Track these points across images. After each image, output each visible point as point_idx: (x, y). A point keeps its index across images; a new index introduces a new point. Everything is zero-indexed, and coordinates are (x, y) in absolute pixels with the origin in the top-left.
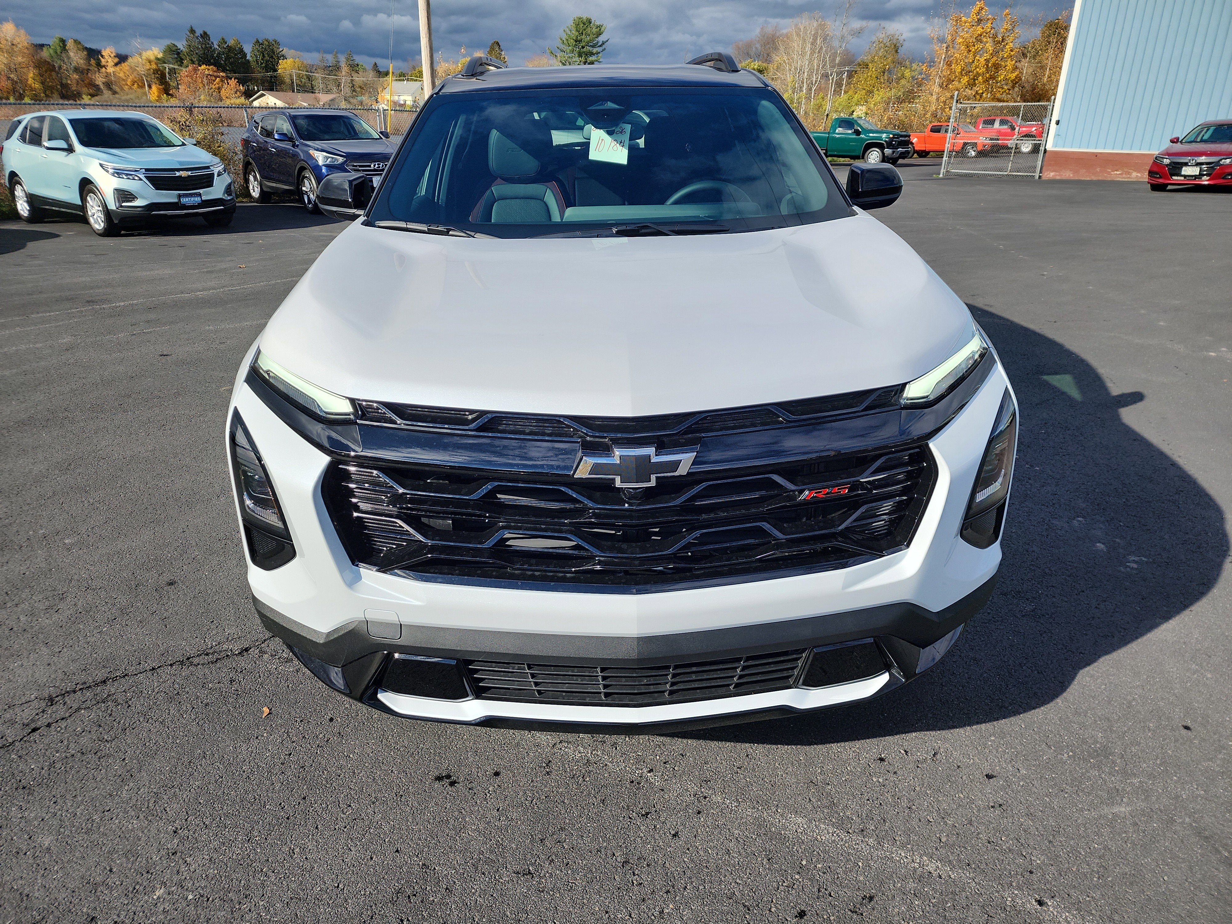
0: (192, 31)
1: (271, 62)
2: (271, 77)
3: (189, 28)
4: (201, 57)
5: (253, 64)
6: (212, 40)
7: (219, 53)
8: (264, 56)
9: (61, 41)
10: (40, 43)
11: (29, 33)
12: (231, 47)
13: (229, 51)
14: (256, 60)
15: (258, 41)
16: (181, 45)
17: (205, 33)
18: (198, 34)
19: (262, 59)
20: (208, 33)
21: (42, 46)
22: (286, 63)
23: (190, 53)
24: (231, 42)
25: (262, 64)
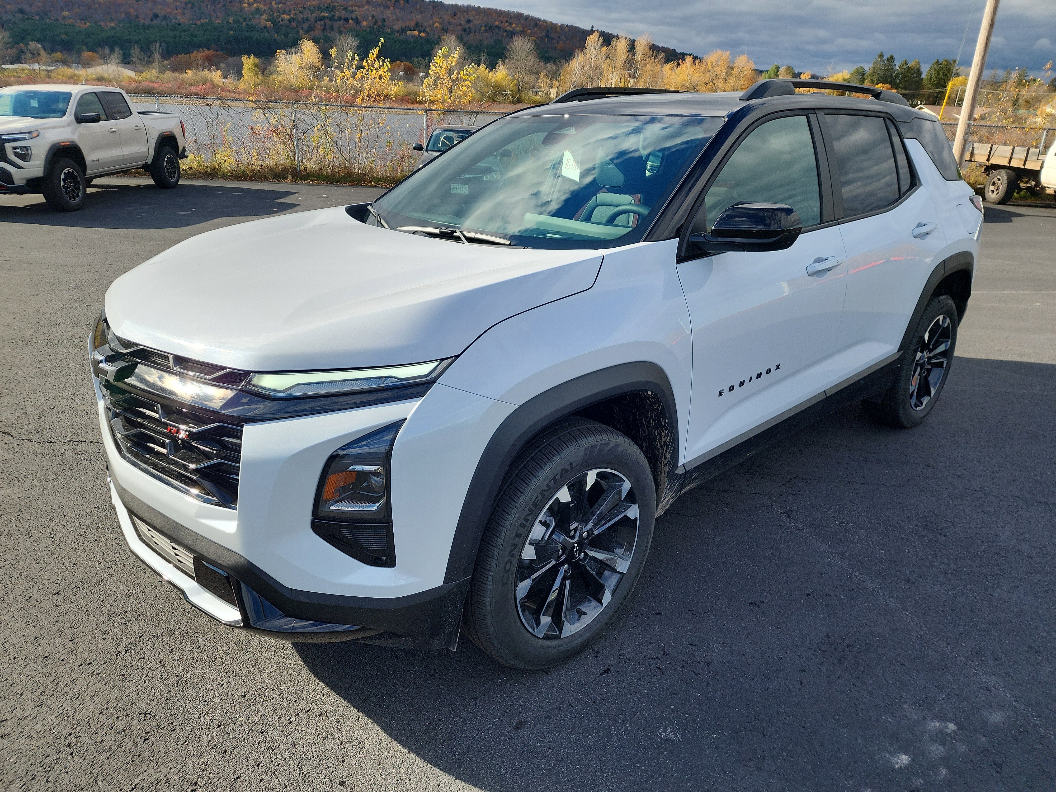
0: (881, 56)
1: (944, 80)
2: (939, 93)
3: (879, 53)
4: (881, 77)
5: (925, 82)
6: (895, 62)
7: (898, 74)
8: (938, 74)
9: (776, 68)
10: (760, 69)
11: (755, 63)
12: (911, 67)
13: (908, 71)
14: (930, 79)
15: (938, 61)
16: (868, 67)
17: (892, 57)
18: (885, 58)
19: (936, 78)
20: (894, 57)
21: (761, 72)
22: (957, 80)
23: (872, 75)
24: (911, 64)
25: (934, 81)
